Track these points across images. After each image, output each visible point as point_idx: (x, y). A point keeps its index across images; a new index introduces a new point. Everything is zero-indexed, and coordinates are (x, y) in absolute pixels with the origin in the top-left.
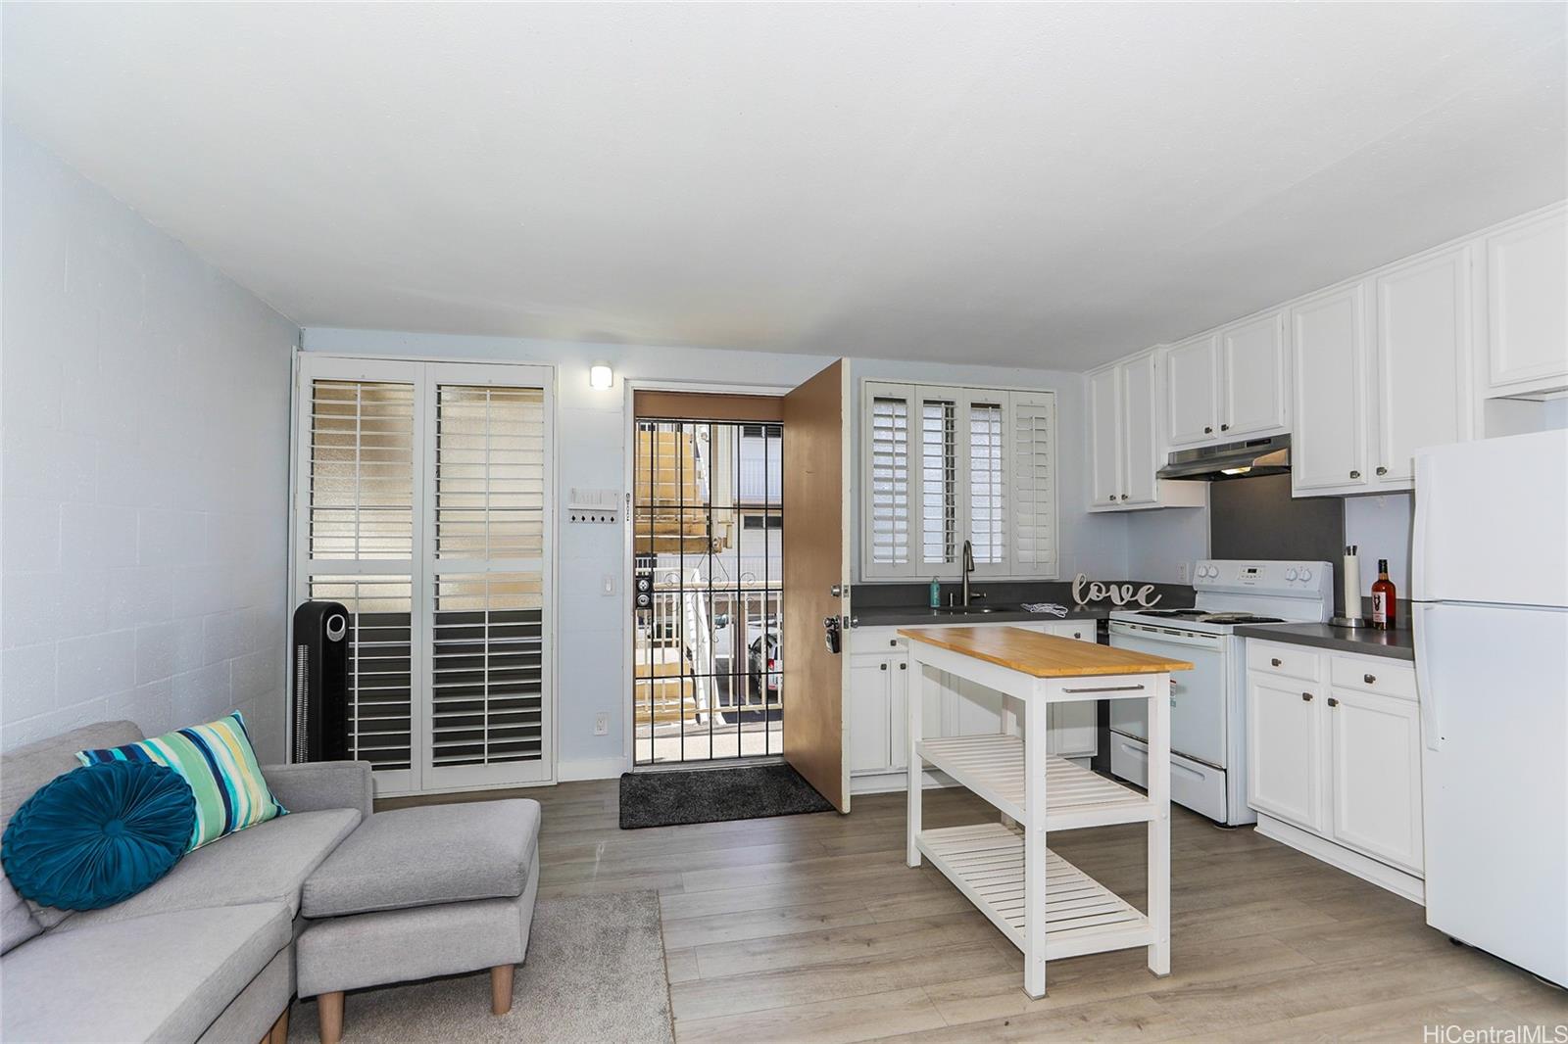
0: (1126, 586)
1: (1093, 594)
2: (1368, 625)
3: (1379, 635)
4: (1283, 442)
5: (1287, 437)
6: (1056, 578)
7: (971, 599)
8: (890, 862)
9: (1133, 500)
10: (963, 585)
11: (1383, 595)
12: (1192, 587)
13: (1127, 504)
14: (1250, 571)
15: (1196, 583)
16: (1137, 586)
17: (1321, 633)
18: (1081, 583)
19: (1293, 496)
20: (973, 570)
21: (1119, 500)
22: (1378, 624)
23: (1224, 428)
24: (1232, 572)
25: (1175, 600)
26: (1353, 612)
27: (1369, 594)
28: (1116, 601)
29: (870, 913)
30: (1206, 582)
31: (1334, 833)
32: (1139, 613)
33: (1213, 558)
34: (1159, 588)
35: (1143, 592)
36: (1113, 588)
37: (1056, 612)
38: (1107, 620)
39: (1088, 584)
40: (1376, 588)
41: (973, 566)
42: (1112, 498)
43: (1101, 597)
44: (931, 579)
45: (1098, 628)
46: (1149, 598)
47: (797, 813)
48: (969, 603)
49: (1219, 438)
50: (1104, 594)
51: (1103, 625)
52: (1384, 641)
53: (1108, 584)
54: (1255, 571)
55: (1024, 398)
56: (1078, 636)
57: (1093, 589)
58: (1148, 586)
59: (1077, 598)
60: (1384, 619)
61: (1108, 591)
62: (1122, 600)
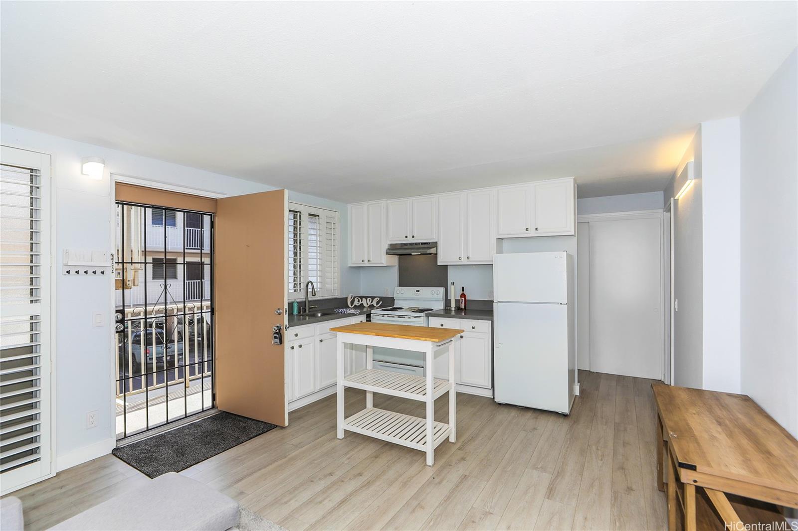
0: (369, 299)
1: (356, 303)
2: (458, 309)
3: (462, 312)
4: (435, 245)
5: (436, 243)
6: (339, 296)
7: (310, 308)
8: (330, 440)
9: (373, 262)
10: (305, 302)
11: (463, 298)
12: (393, 298)
13: (370, 264)
14: (417, 291)
15: (395, 296)
16: (373, 298)
17: (442, 313)
18: (352, 297)
19: (438, 264)
20: (315, 295)
21: (366, 261)
22: (462, 308)
23: (413, 237)
24: (410, 291)
25: (388, 303)
26: (453, 305)
27: (459, 298)
28: (365, 305)
29: (346, 464)
30: (400, 295)
31: (461, 380)
32: (382, 310)
33: (399, 286)
34: (381, 299)
35: (375, 300)
36: (364, 299)
37: (355, 313)
38: (370, 314)
39: (355, 297)
40: (461, 297)
41: (315, 293)
42: (363, 261)
43: (360, 304)
44: (293, 301)
45: (367, 317)
46: (377, 303)
47: (260, 434)
48: (309, 311)
49: (410, 240)
50: (360, 303)
51: (369, 316)
52: (463, 314)
53: (361, 297)
54: (419, 291)
55: (329, 213)
56: (362, 321)
57: (356, 300)
58: (377, 298)
59: (350, 305)
60: (463, 307)
61: (362, 301)
62: (367, 304)
